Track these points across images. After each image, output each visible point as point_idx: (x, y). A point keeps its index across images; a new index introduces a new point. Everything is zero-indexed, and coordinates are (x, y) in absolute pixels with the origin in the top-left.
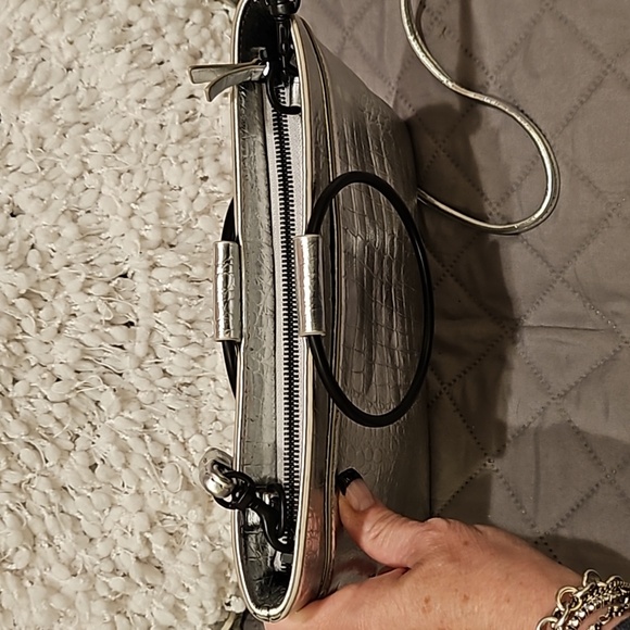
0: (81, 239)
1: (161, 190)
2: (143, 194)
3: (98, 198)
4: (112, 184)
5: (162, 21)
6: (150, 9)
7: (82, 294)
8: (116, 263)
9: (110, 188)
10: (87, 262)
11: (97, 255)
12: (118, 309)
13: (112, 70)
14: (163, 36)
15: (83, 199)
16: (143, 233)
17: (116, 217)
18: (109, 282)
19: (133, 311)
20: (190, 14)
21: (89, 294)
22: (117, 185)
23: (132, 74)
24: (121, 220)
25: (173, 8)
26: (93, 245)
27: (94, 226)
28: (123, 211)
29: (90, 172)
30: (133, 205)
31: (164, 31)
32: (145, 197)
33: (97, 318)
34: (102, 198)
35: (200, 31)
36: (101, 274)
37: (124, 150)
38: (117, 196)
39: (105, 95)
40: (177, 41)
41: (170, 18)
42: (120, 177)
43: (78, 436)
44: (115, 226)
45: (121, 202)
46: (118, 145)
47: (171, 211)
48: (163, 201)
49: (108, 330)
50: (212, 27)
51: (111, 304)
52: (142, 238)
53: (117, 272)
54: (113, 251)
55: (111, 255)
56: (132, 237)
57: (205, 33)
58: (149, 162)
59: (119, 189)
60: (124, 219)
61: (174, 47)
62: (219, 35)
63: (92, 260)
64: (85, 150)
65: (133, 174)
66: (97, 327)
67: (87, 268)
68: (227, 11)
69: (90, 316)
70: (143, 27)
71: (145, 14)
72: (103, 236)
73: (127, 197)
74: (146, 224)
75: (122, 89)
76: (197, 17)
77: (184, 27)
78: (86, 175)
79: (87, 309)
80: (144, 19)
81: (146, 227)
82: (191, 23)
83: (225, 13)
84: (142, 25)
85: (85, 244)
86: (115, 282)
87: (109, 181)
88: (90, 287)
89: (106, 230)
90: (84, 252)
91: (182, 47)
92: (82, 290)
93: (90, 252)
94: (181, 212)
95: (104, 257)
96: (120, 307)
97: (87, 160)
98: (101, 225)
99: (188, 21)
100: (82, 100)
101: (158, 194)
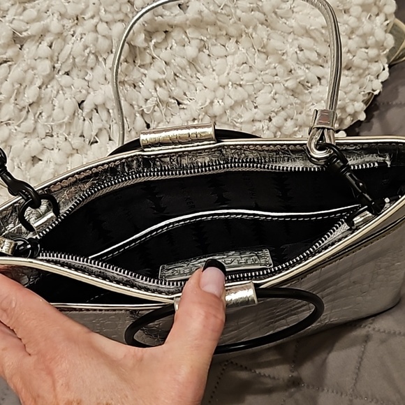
0: (189, 61)
1: (249, 96)
2: (241, 85)
3: (221, 57)
4: (237, 61)
5: (360, 32)
6: (364, 20)
7: (153, 84)
8: (185, 94)
9: (233, 62)
10: (175, 75)
11: (184, 78)
12: (155, 113)
13: (312, 18)
14: (350, 38)
15: (216, 47)
16: (216, 101)
17: (216, 77)
18: (170, 97)
19: (159, 123)
20: (373, 47)
21: (155, 89)
22: (238, 65)
23: (317, 32)
24: (217, 81)
25: (372, 34)
26: (189, 72)
27: (203, 65)
28: (223, 79)
29: (237, 42)
30: (230, 83)
31: (353, 37)
32: (239, 88)
33: (142, 103)
34: (223, 60)
35: (364, 60)
36: (173, 88)
37: (264, 56)
38: (230, 70)
39: (292, 22)
40: (352, 49)
41: (364, 36)
42: (243, 63)
43: (52, 136)
44: (210, 79)
45: (228, 74)
46: (265, 51)
47: (239, 110)
48: (243, 101)
49: (138, 115)
50: (370, 66)
51: (156, 107)
52: (212, 103)
53: (180, 98)
54: (192, 87)
55: (189, 87)
56: (209, 95)
57: (365, 64)
58: (264, 77)
59: (236, 68)
60: (219, 83)
61: (347, 50)
62: (367, 72)
63: (177, 76)
64: (250, 30)
65: (250, 71)
66: (136, 106)
67: (172, 76)
68: (384, 69)
69: (141, 97)
70: (350, 22)
71: (359, 19)
72: (198, 75)
73: (234, 76)
74: (222, 99)
75: (303, 32)
76: (373, 52)
77: (361, 48)
78: (234, 40)
79: (145, 93)
80: (356, 20)
81: (220, 101)
82: (367, 51)
83: (382, 68)
84: (352, 20)
85: (188, 66)
86: (173, 101)
87: (238, 58)
88: (161, 86)
89: (203, 74)
90: (182, 69)
91: (349, 54)
92: (155, 82)
93: (184, 72)
94: (241, 117)
95: (185, 84)
96: (157, 114)
97: (244, 36)
98: (205, 70)
99: (367, 48)
100: (281, 9)
101: (246, 96)
